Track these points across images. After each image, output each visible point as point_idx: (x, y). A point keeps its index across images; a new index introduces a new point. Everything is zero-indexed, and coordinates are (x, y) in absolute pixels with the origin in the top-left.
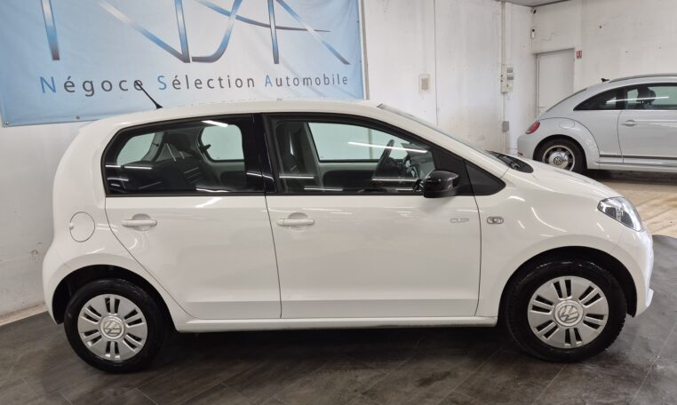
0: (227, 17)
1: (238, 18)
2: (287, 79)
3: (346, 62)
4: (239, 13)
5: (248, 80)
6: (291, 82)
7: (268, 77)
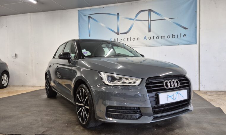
0: (132, 21)
1: (136, 20)
2: (153, 37)
3: (186, 28)
4: (137, 18)
5: (137, 38)
6: (155, 38)
7: (145, 37)
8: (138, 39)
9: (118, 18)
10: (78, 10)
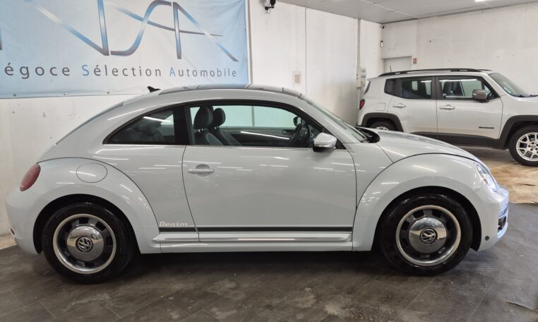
0: (141, 22)
1: (150, 23)
2: (188, 70)
3: (235, 60)
4: (151, 18)
5: (156, 71)
6: (190, 73)
7: (172, 68)
8: (158, 72)
9: (101, 4)
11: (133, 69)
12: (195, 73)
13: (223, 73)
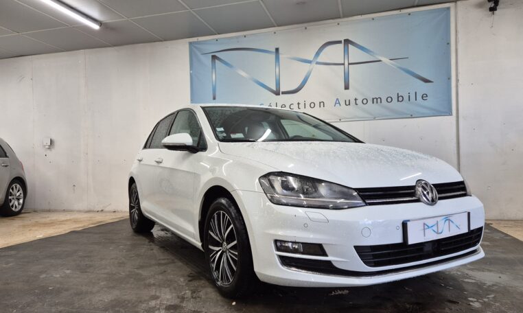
0: (309, 64)
1: (318, 63)
2: (356, 99)
3: (426, 81)
4: (320, 59)
6: (359, 102)
7: (337, 99)
8: (322, 104)
9: (277, 58)
10: (190, 43)
11: (299, 104)
12: (365, 101)
13: (406, 98)
